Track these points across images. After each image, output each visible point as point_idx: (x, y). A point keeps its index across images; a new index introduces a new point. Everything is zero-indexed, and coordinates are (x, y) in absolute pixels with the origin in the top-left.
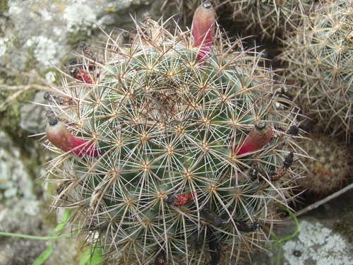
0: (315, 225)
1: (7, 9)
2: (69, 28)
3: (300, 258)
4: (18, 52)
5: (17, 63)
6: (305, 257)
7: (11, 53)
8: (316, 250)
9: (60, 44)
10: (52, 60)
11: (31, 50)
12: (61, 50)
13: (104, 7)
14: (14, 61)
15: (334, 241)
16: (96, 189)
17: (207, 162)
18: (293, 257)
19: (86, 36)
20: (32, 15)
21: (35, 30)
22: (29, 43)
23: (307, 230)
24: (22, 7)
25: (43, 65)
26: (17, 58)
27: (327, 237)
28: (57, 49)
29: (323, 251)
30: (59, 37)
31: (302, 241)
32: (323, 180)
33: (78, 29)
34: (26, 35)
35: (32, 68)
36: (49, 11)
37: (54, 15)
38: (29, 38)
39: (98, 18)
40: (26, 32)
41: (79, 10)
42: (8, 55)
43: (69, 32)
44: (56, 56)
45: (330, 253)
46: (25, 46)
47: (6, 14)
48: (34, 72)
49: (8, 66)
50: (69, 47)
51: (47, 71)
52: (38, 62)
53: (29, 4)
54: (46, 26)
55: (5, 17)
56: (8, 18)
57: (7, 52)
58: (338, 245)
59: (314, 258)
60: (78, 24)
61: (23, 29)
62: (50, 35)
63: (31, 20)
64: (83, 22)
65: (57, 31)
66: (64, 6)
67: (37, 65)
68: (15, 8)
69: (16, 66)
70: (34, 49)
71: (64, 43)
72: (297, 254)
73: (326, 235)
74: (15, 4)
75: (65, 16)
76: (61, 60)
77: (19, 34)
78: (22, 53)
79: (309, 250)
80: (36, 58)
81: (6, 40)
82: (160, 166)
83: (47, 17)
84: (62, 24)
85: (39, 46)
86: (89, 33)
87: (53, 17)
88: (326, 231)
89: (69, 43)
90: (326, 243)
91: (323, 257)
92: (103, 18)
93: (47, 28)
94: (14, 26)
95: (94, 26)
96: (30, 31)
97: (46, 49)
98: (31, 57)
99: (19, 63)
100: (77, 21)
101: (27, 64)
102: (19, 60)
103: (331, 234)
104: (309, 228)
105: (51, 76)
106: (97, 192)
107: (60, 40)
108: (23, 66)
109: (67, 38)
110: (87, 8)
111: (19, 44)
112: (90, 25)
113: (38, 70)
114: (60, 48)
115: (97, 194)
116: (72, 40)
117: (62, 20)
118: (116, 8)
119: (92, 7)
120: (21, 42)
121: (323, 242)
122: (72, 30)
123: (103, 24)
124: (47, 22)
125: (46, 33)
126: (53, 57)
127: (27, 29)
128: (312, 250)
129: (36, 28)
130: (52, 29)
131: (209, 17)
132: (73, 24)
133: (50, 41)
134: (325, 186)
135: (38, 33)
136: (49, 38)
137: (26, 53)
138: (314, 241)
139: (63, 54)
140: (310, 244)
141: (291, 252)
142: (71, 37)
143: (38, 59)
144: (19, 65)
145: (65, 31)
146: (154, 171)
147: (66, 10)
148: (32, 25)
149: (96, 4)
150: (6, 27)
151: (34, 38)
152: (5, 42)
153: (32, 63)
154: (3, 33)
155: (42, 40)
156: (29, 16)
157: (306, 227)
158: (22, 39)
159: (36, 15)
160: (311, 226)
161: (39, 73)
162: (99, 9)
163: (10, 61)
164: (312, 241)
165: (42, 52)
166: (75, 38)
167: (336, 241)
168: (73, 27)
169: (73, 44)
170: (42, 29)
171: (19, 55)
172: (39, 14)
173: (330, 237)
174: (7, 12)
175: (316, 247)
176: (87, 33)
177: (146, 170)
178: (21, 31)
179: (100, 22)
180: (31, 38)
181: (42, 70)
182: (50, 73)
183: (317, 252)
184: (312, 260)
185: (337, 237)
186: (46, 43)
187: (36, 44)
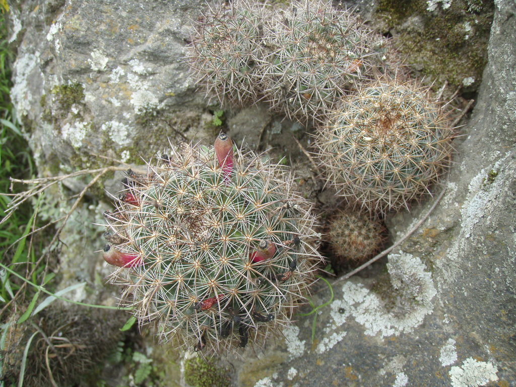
0: (357, 286)
1: (83, 97)
2: (136, 111)
3: (343, 315)
4: (96, 135)
5: (96, 144)
6: (347, 314)
7: (90, 136)
8: (356, 308)
9: (130, 126)
10: (126, 140)
11: (106, 133)
12: (132, 131)
13: (164, 92)
14: (93, 143)
15: (370, 300)
16: (146, 295)
17: (227, 272)
18: (338, 314)
19: (153, 116)
20: (104, 102)
21: (108, 116)
22: (104, 128)
23: (350, 290)
24: (95, 96)
25: (118, 145)
26: (95, 140)
27: (365, 297)
28: (128, 130)
29: (361, 309)
30: (129, 119)
31: (346, 300)
32: (357, 250)
33: (145, 111)
34: (100, 120)
35: (109, 148)
36: (117, 99)
37: (122, 101)
38: (103, 123)
39: (161, 101)
40: (100, 118)
41: (143, 96)
42: (87, 138)
43: (137, 115)
44: (128, 136)
45: (367, 311)
46: (100, 130)
47: (83, 102)
48: (110, 151)
49: (89, 147)
50: (139, 127)
51: (122, 150)
52: (113, 142)
53: (100, 93)
54: (117, 111)
55: (82, 104)
56: (85, 105)
57: (86, 136)
58: (372, 303)
59: (354, 315)
60: (144, 107)
61: (97, 116)
62: (121, 119)
63: (103, 107)
64: (148, 105)
65: (127, 115)
66: (130, 93)
67: (113, 145)
68: (90, 97)
69: (96, 147)
70: (108, 132)
71: (134, 124)
72: (342, 311)
73: (365, 294)
74: (89, 93)
75: (132, 102)
76: (133, 139)
77: (95, 120)
78: (99, 136)
79: (350, 308)
80: (111, 139)
81: (85, 123)
82: (190, 279)
83: (117, 103)
84: (130, 108)
85: (112, 129)
86: (155, 114)
87: (122, 104)
88: (365, 291)
89: (138, 123)
90: (364, 302)
91: (360, 314)
92: (165, 101)
93: (118, 114)
94: (90, 111)
95: (158, 108)
96: (104, 117)
97: (119, 131)
98: (107, 139)
99: (97, 144)
100: (143, 105)
101: (105, 145)
102: (98, 142)
103: (369, 294)
104: (352, 288)
105: (126, 154)
106: (146, 297)
107: (130, 122)
108: (101, 147)
109: (136, 120)
110: (150, 94)
111: (95, 128)
112: (154, 107)
113: (114, 149)
114: (131, 129)
115: (147, 299)
116: (141, 121)
117: (130, 106)
118: (175, 93)
119: (154, 93)
120: (97, 126)
121: (362, 300)
122: (139, 113)
123: (166, 105)
124: (116, 108)
125: (117, 118)
126: (125, 138)
127: (100, 116)
128: (353, 308)
129: (109, 114)
130: (122, 114)
131: (225, 146)
132: (140, 108)
133: (121, 124)
134: (360, 255)
135: (111, 119)
136: (120, 122)
137: (102, 136)
138: (356, 300)
139: (134, 133)
140: (352, 303)
141: (337, 310)
142: (139, 118)
143: (114, 140)
144: (98, 146)
145: (133, 115)
146: (186, 282)
147: (132, 96)
148: (105, 111)
149: (157, 90)
150: (84, 112)
151: (107, 123)
152: (84, 126)
153: (109, 144)
154: (82, 117)
155: (115, 124)
156: (101, 104)
157: (350, 288)
158: (97, 124)
159: (107, 103)
160: (354, 286)
161: (115, 152)
162: (161, 94)
163: (90, 143)
164: (354, 300)
165: (115, 134)
166: (142, 120)
167: (372, 300)
168: (140, 110)
169: (142, 124)
170: (113, 115)
171: (97, 137)
172: (110, 102)
173: (368, 296)
174: (84, 99)
175: (356, 305)
176: (153, 114)
177: (180, 281)
178: (96, 118)
179: (163, 104)
180: (105, 123)
181: (117, 149)
182: (125, 152)
183: (356, 310)
184: (352, 317)
185: (373, 296)
186: (118, 126)
187: (110, 128)
